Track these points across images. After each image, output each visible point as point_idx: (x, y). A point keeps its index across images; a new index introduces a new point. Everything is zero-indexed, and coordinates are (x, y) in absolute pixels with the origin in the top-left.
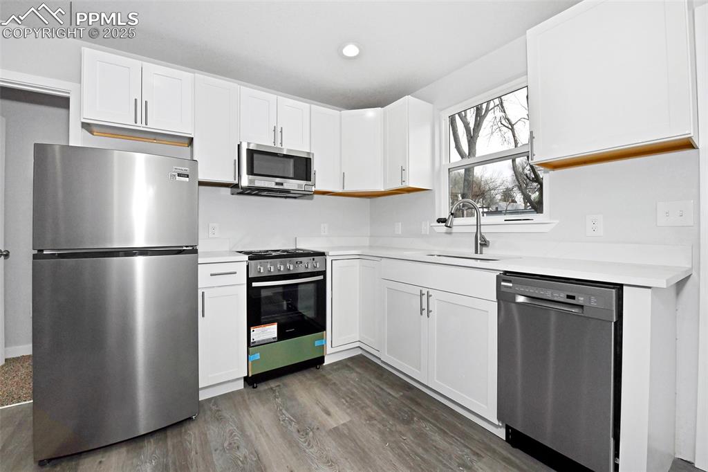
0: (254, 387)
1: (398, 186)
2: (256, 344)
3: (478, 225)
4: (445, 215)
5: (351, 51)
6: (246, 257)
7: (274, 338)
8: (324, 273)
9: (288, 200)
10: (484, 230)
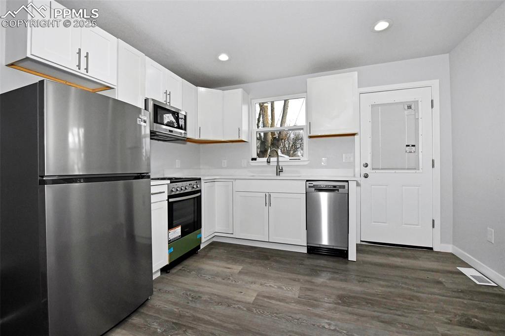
0: (167, 273)
1: (237, 139)
2: (171, 241)
3: (278, 162)
4: (255, 156)
5: (224, 57)
6: (169, 182)
7: (179, 236)
8: (200, 191)
9: (160, 142)
10: (280, 164)
